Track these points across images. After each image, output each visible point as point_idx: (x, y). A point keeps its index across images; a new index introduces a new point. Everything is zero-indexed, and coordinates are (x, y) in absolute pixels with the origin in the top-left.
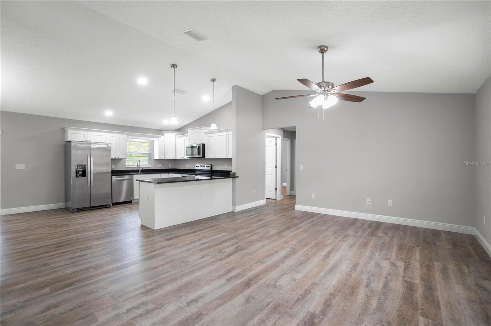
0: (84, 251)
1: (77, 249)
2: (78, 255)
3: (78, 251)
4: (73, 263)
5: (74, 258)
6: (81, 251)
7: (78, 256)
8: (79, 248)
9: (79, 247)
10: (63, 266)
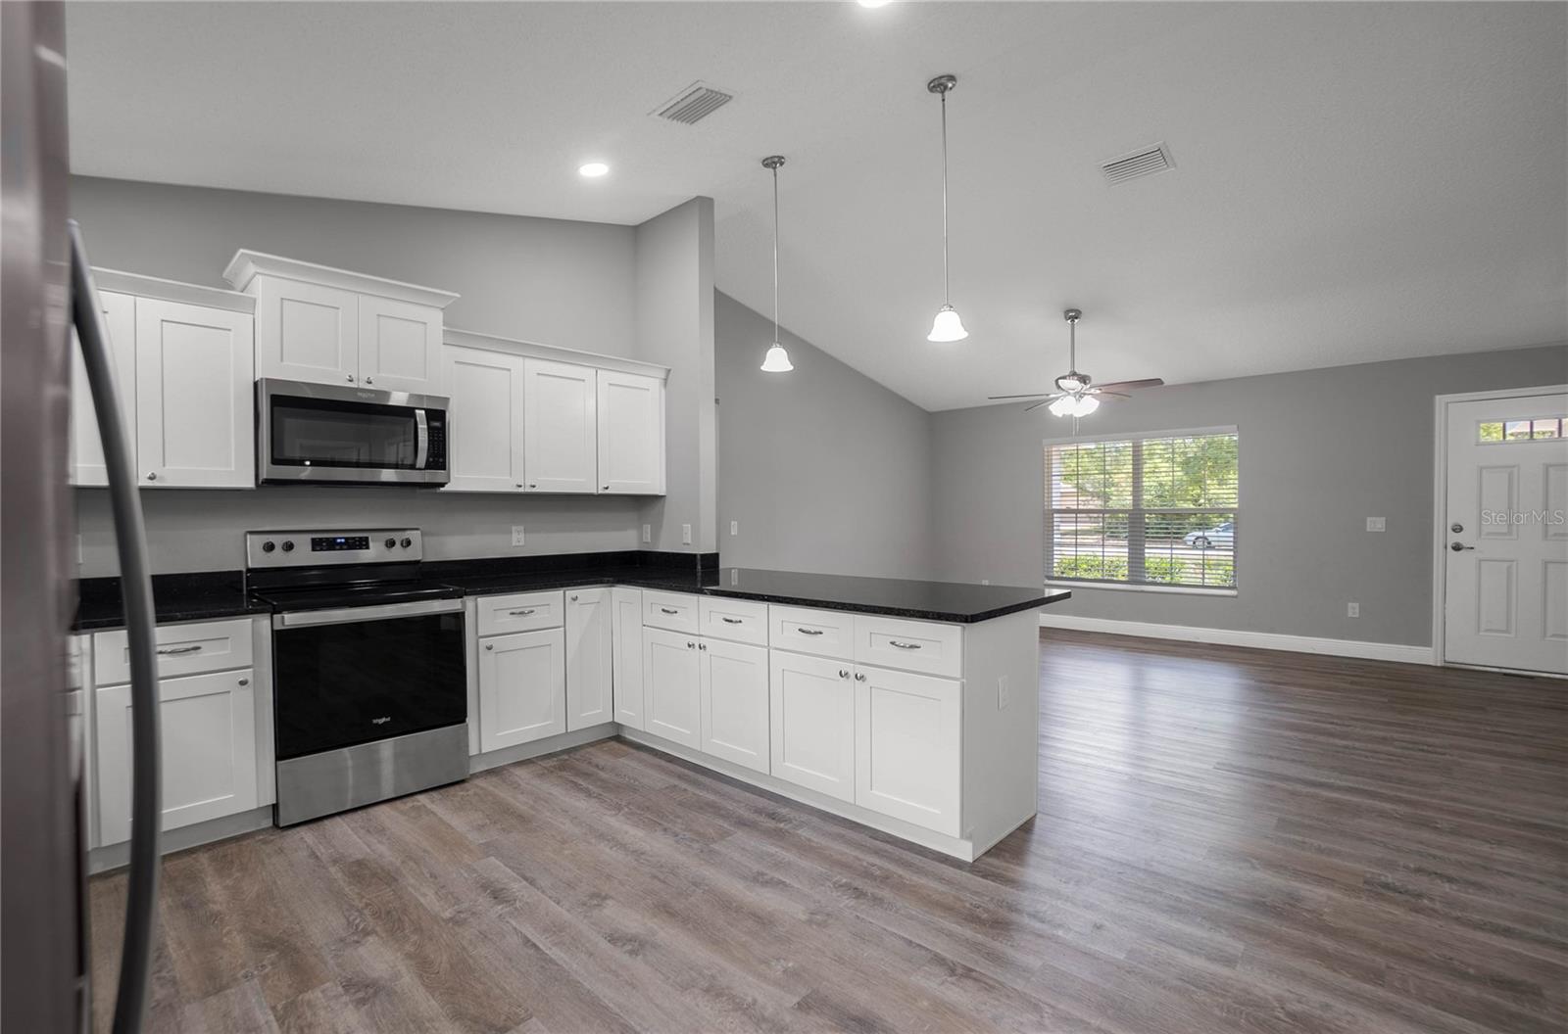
0: (1410, 887)
1: (1432, 913)
2: (1447, 887)
3: (1431, 899)
4: (1485, 868)
5: (1473, 884)
6: (1420, 896)
7: (1450, 880)
8: (1418, 910)
9: (1411, 917)
10: (1530, 879)
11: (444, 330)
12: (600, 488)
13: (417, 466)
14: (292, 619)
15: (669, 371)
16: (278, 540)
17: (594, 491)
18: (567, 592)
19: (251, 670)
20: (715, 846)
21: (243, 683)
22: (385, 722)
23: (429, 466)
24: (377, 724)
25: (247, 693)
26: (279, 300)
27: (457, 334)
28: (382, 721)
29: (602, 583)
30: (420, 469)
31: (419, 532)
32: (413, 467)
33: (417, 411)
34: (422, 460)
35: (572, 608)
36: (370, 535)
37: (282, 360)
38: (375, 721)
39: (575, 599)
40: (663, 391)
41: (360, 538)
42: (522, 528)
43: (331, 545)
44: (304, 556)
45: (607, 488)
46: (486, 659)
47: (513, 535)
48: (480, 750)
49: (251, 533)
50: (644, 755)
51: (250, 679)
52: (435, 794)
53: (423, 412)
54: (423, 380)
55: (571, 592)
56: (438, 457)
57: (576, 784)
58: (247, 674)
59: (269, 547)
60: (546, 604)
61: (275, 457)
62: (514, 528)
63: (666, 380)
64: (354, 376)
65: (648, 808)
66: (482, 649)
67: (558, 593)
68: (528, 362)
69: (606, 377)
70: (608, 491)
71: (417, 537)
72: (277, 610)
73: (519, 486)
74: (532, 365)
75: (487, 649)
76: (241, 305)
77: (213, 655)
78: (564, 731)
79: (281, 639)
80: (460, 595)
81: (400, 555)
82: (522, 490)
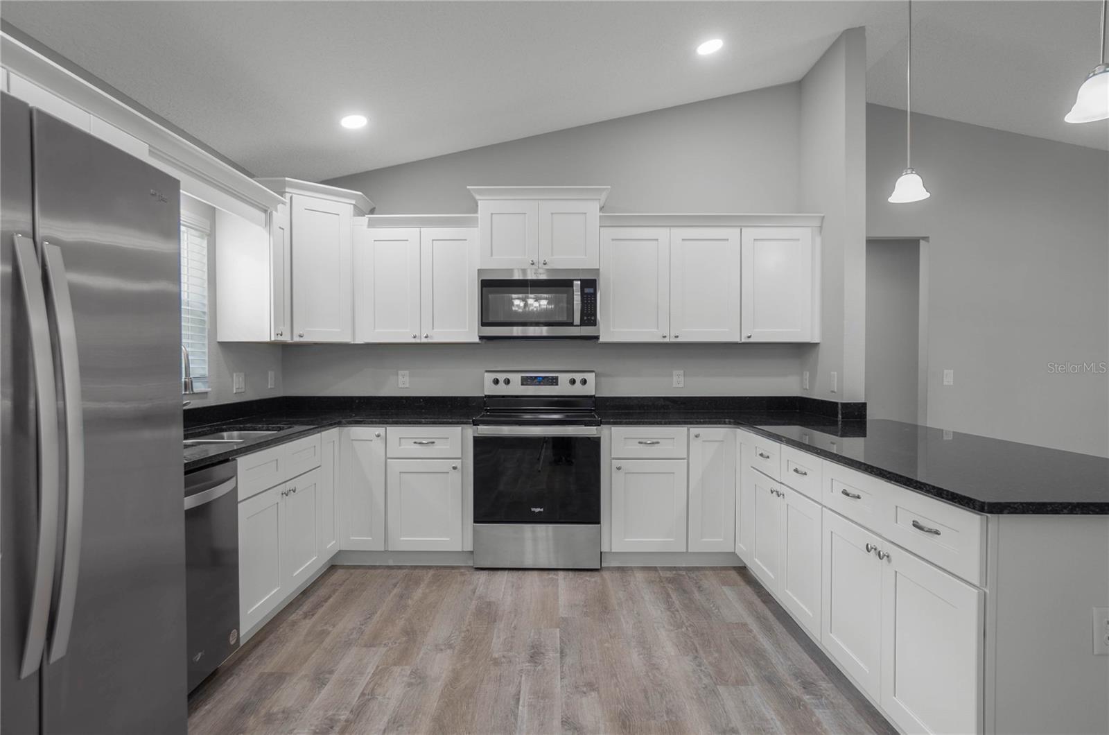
11: (600, 216)
12: (743, 337)
13: (575, 324)
14: (486, 430)
15: (824, 217)
16: (502, 377)
17: (738, 340)
18: (691, 429)
19: (460, 460)
20: (721, 689)
21: (455, 468)
22: (539, 512)
23: (583, 323)
24: (534, 512)
25: (456, 476)
26: (490, 215)
27: (611, 217)
28: (537, 510)
29: (725, 423)
30: (578, 326)
31: (594, 374)
32: (571, 324)
33: (575, 282)
34: (577, 320)
35: (695, 444)
36: (559, 375)
37: (492, 255)
38: (533, 509)
39: (697, 436)
40: (818, 240)
41: (552, 377)
42: (682, 372)
43: (533, 381)
44: (516, 388)
45: (749, 337)
46: (618, 478)
47: (674, 378)
48: (611, 550)
49: (487, 371)
50: (748, 590)
51: (459, 466)
52: (571, 574)
53: (579, 282)
54: (584, 257)
55: (695, 430)
56: (589, 316)
57: (668, 595)
58: (458, 463)
59: (496, 382)
60: (673, 437)
61: (484, 321)
62: (675, 372)
63: (821, 227)
64: (535, 261)
65: (702, 634)
66: (614, 468)
67: (683, 430)
68: (675, 231)
69: (750, 233)
70: (751, 340)
71: (590, 377)
72: (475, 423)
73: (665, 337)
74: (680, 233)
75: (619, 469)
76: (472, 223)
77: (441, 448)
78: (685, 551)
79: (479, 442)
80: (598, 424)
81: (578, 390)
82: (667, 340)
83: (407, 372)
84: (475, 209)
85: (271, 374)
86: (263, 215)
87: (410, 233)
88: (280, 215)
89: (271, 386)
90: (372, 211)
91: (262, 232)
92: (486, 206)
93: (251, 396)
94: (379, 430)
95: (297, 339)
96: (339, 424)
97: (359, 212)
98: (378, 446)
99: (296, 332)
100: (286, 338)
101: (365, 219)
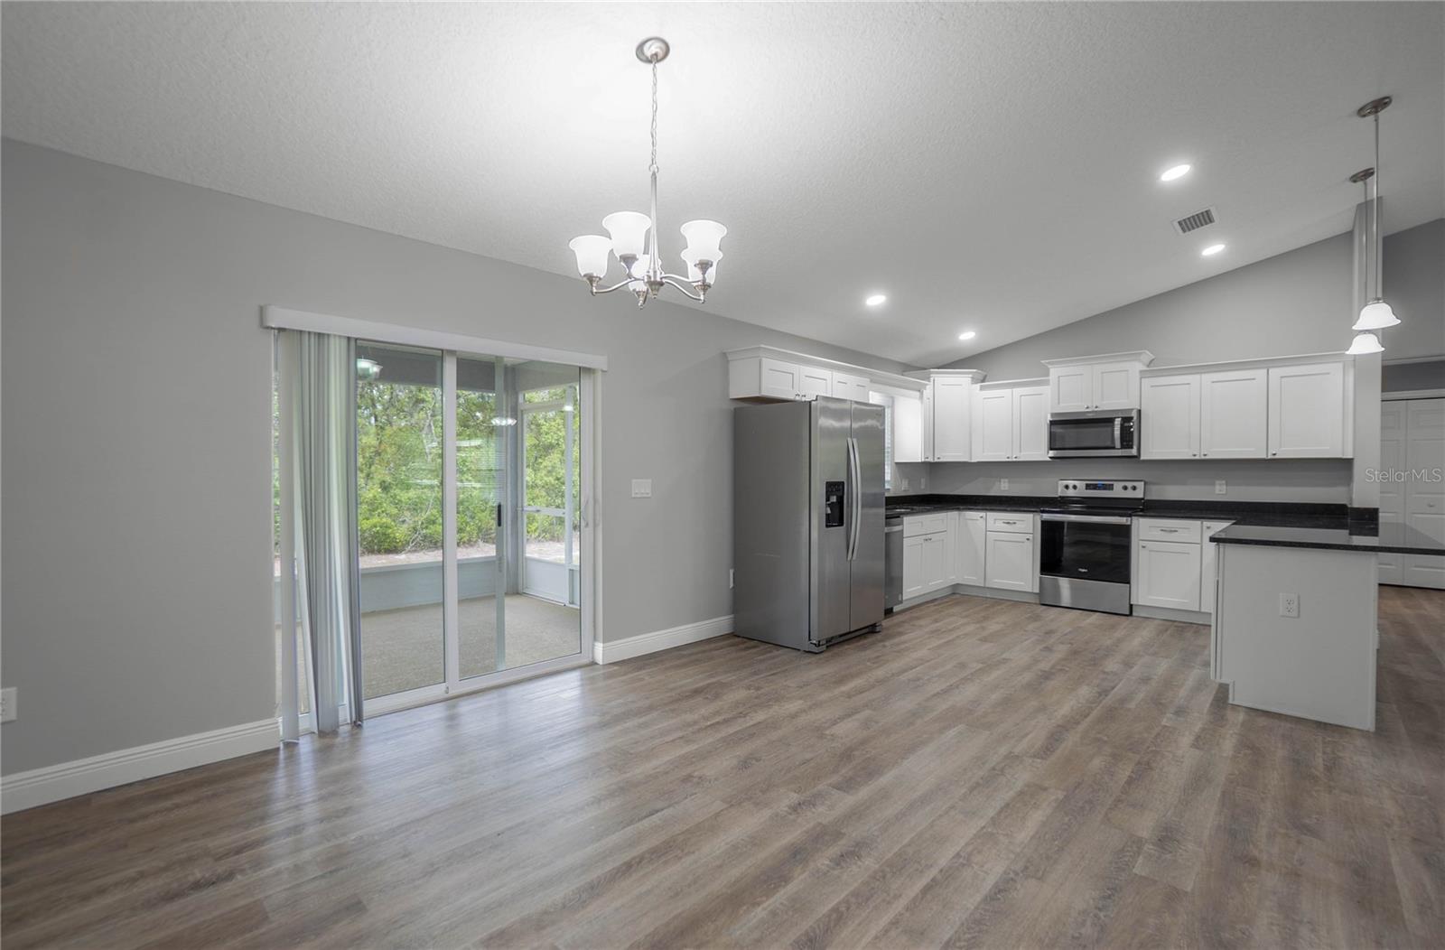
11: (1142, 371)
12: (1269, 454)
13: (1117, 447)
14: (1046, 516)
17: (1264, 456)
18: (1204, 523)
19: (1032, 535)
21: (1028, 539)
22: (1084, 572)
23: (1124, 446)
24: (1081, 572)
25: (1029, 545)
26: (1057, 377)
28: (1084, 570)
30: (1119, 449)
31: (1143, 483)
32: (1114, 448)
33: (1115, 419)
34: (1118, 444)
35: (1206, 532)
36: (1115, 483)
37: (1059, 403)
38: (1080, 570)
39: (1208, 528)
40: (1351, 372)
41: (1109, 484)
42: (1224, 482)
43: (1095, 487)
44: (1080, 491)
45: (1274, 454)
46: (1143, 553)
48: (1139, 603)
49: (1059, 479)
51: (1031, 538)
53: (1118, 419)
54: (1125, 401)
55: (1207, 523)
56: (1129, 441)
59: (1066, 487)
60: (1188, 528)
61: (1052, 447)
62: (1217, 482)
63: (1353, 362)
64: (1089, 406)
66: (1141, 547)
67: (1198, 523)
68: (1206, 376)
69: (1276, 373)
70: (1276, 457)
71: (1140, 485)
72: (1043, 512)
73: (1195, 455)
74: (1208, 378)
75: (1144, 547)
76: (1046, 383)
77: (1019, 527)
78: (1198, 610)
79: (1044, 523)
80: (1130, 516)
81: (1130, 494)
82: (1197, 457)
83: (1006, 480)
84: (1047, 374)
85: (923, 480)
86: (918, 393)
87: (1006, 392)
88: (928, 392)
89: (923, 488)
90: (983, 381)
91: (918, 402)
92: (1055, 372)
93: (911, 493)
94: (982, 514)
95: (936, 460)
96: (958, 509)
97: (975, 381)
98: (981, 523)
99: (936, 456)
100: (930, 460)
101: (978, 385)
